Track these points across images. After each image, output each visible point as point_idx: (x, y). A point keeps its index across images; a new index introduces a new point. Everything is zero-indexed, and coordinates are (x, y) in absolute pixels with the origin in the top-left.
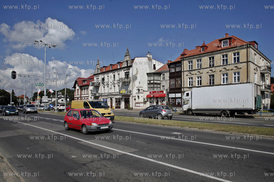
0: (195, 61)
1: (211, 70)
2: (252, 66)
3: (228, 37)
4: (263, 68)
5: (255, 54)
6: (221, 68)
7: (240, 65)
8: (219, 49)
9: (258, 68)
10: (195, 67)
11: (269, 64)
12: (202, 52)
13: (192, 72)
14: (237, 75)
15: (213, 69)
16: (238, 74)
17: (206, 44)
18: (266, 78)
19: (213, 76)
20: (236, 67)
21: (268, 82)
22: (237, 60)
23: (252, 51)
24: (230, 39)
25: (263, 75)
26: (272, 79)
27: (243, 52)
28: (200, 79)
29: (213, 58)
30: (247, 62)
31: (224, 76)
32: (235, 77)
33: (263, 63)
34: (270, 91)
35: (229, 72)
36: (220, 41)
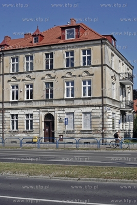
0: (22, 57)
1: (49, 75)
2: (108, 73)
3: (75, 24)
4: (123, 76)
5: (113, 55)
6: (64, 73)
7: (91, 70)
8: (61, 41)
9: (117, 77)
10: (23, 68)
11: (130, 71)
12: (35, 44)
13: (18, 77)
14: (87, 85)
15: (52, 73)
16: (90, 82)
17: (41, 32)
18: (127, 90)
19: (52, 84)
20: (86, 72)
21: (130, 97)
22: (87, 61)
23: (108, 50)
24: (77, 27)
25: (122, 86)
27: (96, 50)
28: (30, 89)
29: (52, 55)
30: (102, 65)
31: (68, 84)
32: (85, 88)
33: (122, 69)
34: (132, 111)
35: (77, 80)
36: (63, 29)
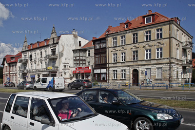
0: (119, 37)
1: (135, 46)
2: (174, 42)
3: (151, 13)
4: (185, 44)
5: (178, 31)
7: (162, 41)
8: (143, 25)
9: (180, 44)
10: (120, 43)
11: (190, 40)
12: (126, 29)
13: (117, 49)
14: (160, 51)
15: (137, 45)
16: (161, 49)
17: (130, 21)
18: (188, 53)
19: (137, 51)
20: (159, 43)
21: (190, 57)
22: (160, 36)
23: (174, 27)
24: (153, 15)
25: (184, 50)
26: (193, 54)
27: (166, 28)
28: (124, 55)
29: (137, 34)
30: (170, 38)
31: (147, 51)
32: (158, 53)
33: (185, 39)
34: (191, 66)
35: (153, 48)
36: (144, 17)
